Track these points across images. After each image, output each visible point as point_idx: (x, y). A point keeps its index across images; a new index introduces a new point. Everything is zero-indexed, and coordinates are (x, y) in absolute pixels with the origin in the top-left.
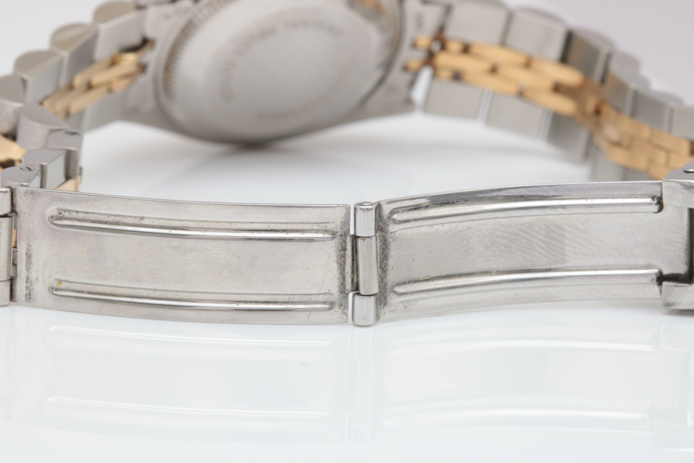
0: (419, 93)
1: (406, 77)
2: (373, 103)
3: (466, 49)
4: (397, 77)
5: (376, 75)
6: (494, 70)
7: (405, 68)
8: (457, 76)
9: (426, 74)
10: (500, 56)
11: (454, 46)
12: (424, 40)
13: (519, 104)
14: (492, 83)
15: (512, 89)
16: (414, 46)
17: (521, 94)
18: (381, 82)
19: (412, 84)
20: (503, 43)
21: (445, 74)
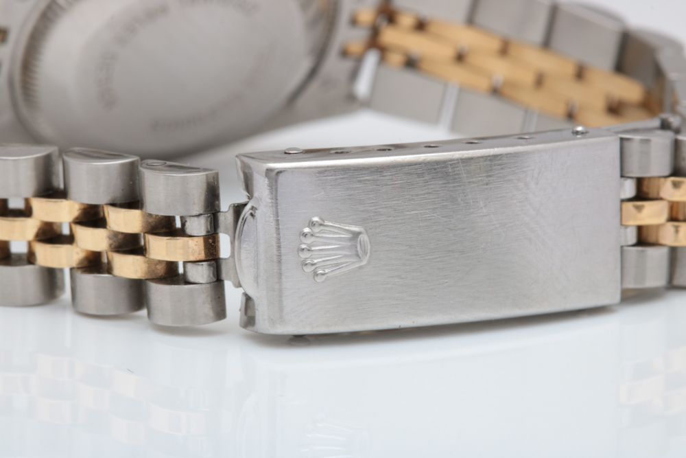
0: (363, 86)
1: (347, 65)
2: (304, 101)
3: (421, 26)
4: (334, 66)
5: (305, 65)
6: (460, 58)
7: (344, 53)
8: (411, 63)
9: (371, 59)
10: (467, 38)
11: (406, 21)
12: (367, 15)
13: (493, 104)
14: (458, 75)
15: (483, 84)
16: (354, 22)
17: (496, 92)
18: (313, 73)
19: (354, 75)
20: (471, 21)
21: (396, 59)
